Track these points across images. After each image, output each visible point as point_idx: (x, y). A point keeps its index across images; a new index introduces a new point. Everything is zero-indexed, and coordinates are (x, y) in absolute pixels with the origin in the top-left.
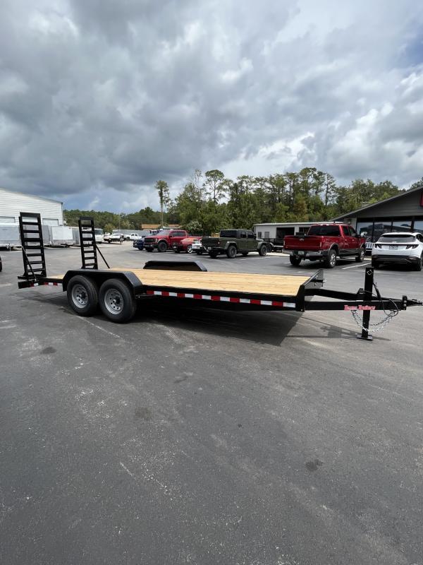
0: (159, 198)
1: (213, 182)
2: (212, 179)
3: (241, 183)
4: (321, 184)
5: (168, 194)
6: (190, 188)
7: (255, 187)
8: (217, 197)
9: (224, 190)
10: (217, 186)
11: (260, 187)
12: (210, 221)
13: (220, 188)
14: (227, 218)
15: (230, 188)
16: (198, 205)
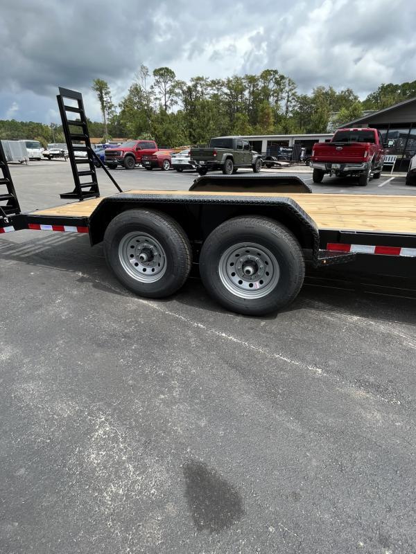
0: (100, 102)
1: (163, 84)
2: (161, 80)
3: (195, 86)
4: (281, 90)
5: (110, 98)
6: (136, 91)
7: (211, 92)
8: (168, 103)
9: (177, 95)
10: (168, 89)
11: (216, 92)
12: (164, 133)
13: (171, 92)
14: (183, 131)
15: (184, 92)
16: (148, 112)
